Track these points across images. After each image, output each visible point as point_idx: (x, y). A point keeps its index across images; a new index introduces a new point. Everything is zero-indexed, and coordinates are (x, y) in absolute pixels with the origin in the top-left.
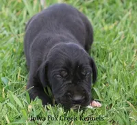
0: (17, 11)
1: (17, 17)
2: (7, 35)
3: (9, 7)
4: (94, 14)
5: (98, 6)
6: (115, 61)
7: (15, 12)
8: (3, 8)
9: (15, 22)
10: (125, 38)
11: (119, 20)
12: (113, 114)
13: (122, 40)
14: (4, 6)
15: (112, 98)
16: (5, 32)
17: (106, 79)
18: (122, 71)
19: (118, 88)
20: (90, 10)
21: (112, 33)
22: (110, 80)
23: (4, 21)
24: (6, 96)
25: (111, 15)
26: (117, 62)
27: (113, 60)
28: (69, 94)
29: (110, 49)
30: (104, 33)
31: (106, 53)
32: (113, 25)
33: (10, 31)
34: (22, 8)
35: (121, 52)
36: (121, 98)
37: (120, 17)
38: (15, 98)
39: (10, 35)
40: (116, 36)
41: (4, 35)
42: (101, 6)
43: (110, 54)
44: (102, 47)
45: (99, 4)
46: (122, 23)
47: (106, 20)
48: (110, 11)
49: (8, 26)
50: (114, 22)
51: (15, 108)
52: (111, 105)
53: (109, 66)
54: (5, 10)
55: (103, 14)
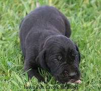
0: (19, 12)
1: (19, 17)
2: (12, 30)
3: (13, 9)
4: (76, 15)
5: (79, 9)
6: (92, 50)
7: (17, 13)
8: (9, 10)
9: (17, 21)
10: (99, 33)
11: (94, 19)
12: (90, 89)
13: (96, 34)
14: (9, 8)
15: (89, 77)
16: (10, 28)
17: (85, 63)
18: (97, 58)
19: (93, 70)
20: (73, 11)
21: (89, 29)
22: (88, 64)
23: (9, 19)
24: (10, 76)
25: (89, 15)
26: (93, 51)
27: (90, 49)
28: (66, 72)
29: (88, 41)
30: (83, 29)
31: (85, 44)
32: (90, 23)
33: (14, 27)
34: (23, 10)
35: (96, 43)
36: (96, 77)
37: (95, 17)
38: (18, 77)
39: (13, 30)
40: (92, 32)
41: (10, 30)
42: (81, 9)
43: (88, 45)
44: (82, 39)
45: (80, 7)
46: (97, 22)
47: (85, 19)
48: (88, 13)
49: (12, 23)
50: (91, 21)
51: (17, 85)
52: (89, 82)
53: (87, 53)
54: (10, 11)
55: (82, 15)
